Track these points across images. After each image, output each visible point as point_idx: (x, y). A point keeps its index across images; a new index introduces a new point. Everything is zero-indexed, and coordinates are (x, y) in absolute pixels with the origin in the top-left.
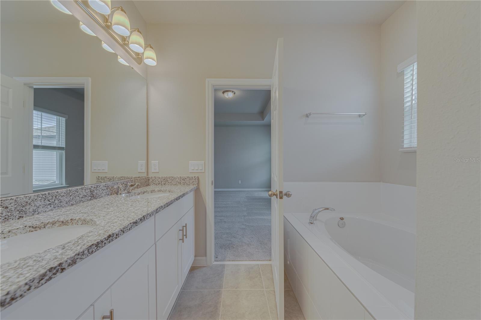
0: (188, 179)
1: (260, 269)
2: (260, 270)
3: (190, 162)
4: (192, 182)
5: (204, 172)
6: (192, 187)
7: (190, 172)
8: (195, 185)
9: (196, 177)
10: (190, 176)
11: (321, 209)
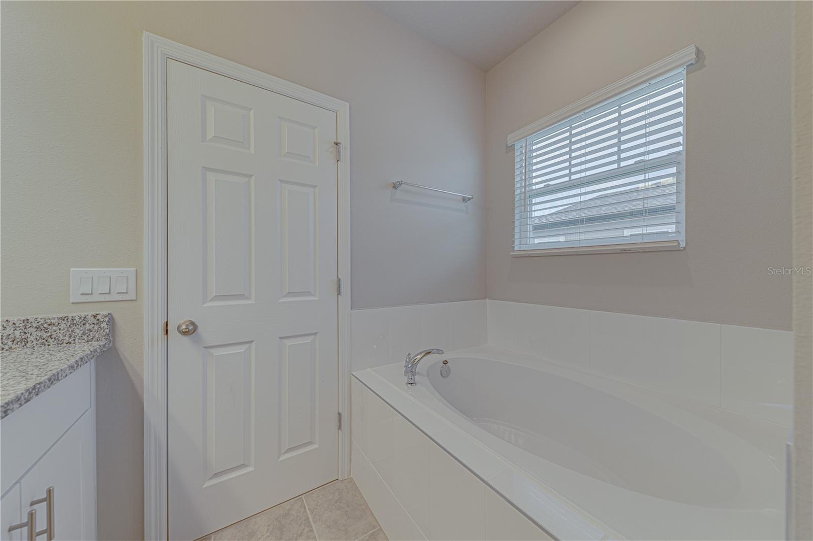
0: (63, 326)
1: (307, 508)
2: (308, 511)
3: (72, 269)
4: (84, 334)
5: (134, 298)
6: (82, 349)
7: (72, 303)
8: (98, 340)
9: (98, 317)
10: (76, 313)
11: (419, 356)
